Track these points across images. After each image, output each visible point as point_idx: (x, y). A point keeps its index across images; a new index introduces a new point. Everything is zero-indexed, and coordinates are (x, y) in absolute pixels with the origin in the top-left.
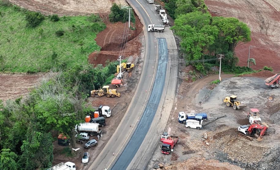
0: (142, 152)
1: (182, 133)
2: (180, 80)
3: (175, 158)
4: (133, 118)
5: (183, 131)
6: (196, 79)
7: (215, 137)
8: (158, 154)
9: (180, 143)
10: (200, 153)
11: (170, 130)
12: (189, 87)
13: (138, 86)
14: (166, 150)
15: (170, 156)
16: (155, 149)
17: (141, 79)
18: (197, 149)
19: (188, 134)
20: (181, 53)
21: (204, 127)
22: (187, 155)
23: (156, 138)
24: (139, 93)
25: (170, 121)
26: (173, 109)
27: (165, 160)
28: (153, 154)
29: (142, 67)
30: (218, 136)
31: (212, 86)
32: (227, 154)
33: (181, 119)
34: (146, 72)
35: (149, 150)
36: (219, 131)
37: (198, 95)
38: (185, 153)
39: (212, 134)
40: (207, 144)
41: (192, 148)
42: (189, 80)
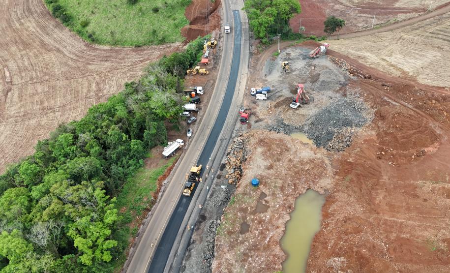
0: (227, 124)
1: (253, 105)
2: (251, 54)
3: (250, 126)
4: (220, 94)
5: (254, 103)
6: (262, 51)
7: (275, 107)
8: (239, 124)
9: (252, 114)
10: (266, 121)
11: (245, 102)
12: (258, 60)
13: (221, 62)
14: (243, 121)
15: (247, 125)
16: (236, 120)
17: (223, 54)
18: (264, 117)
19: (258, 105)
20: (251, 28)
21: (268, 98)
22: (257, 123)
23: (236, 110)
24: (222, 69)
25: (245, 95)
26: (247, 83)
27: (243, 129)
28: (235, 125)
29: (222, 42)
30: (278, 105)
31: (274, 58)
32: (283, 120)
33: (253, 94)
34: (226, 48)
35: (232, 122)
36: (278, 100)
37: (264, 67)
38: (256, 122)
39: (274, 103)
40: (270, 112)
41: (261, 117)
42: (258, 53)
